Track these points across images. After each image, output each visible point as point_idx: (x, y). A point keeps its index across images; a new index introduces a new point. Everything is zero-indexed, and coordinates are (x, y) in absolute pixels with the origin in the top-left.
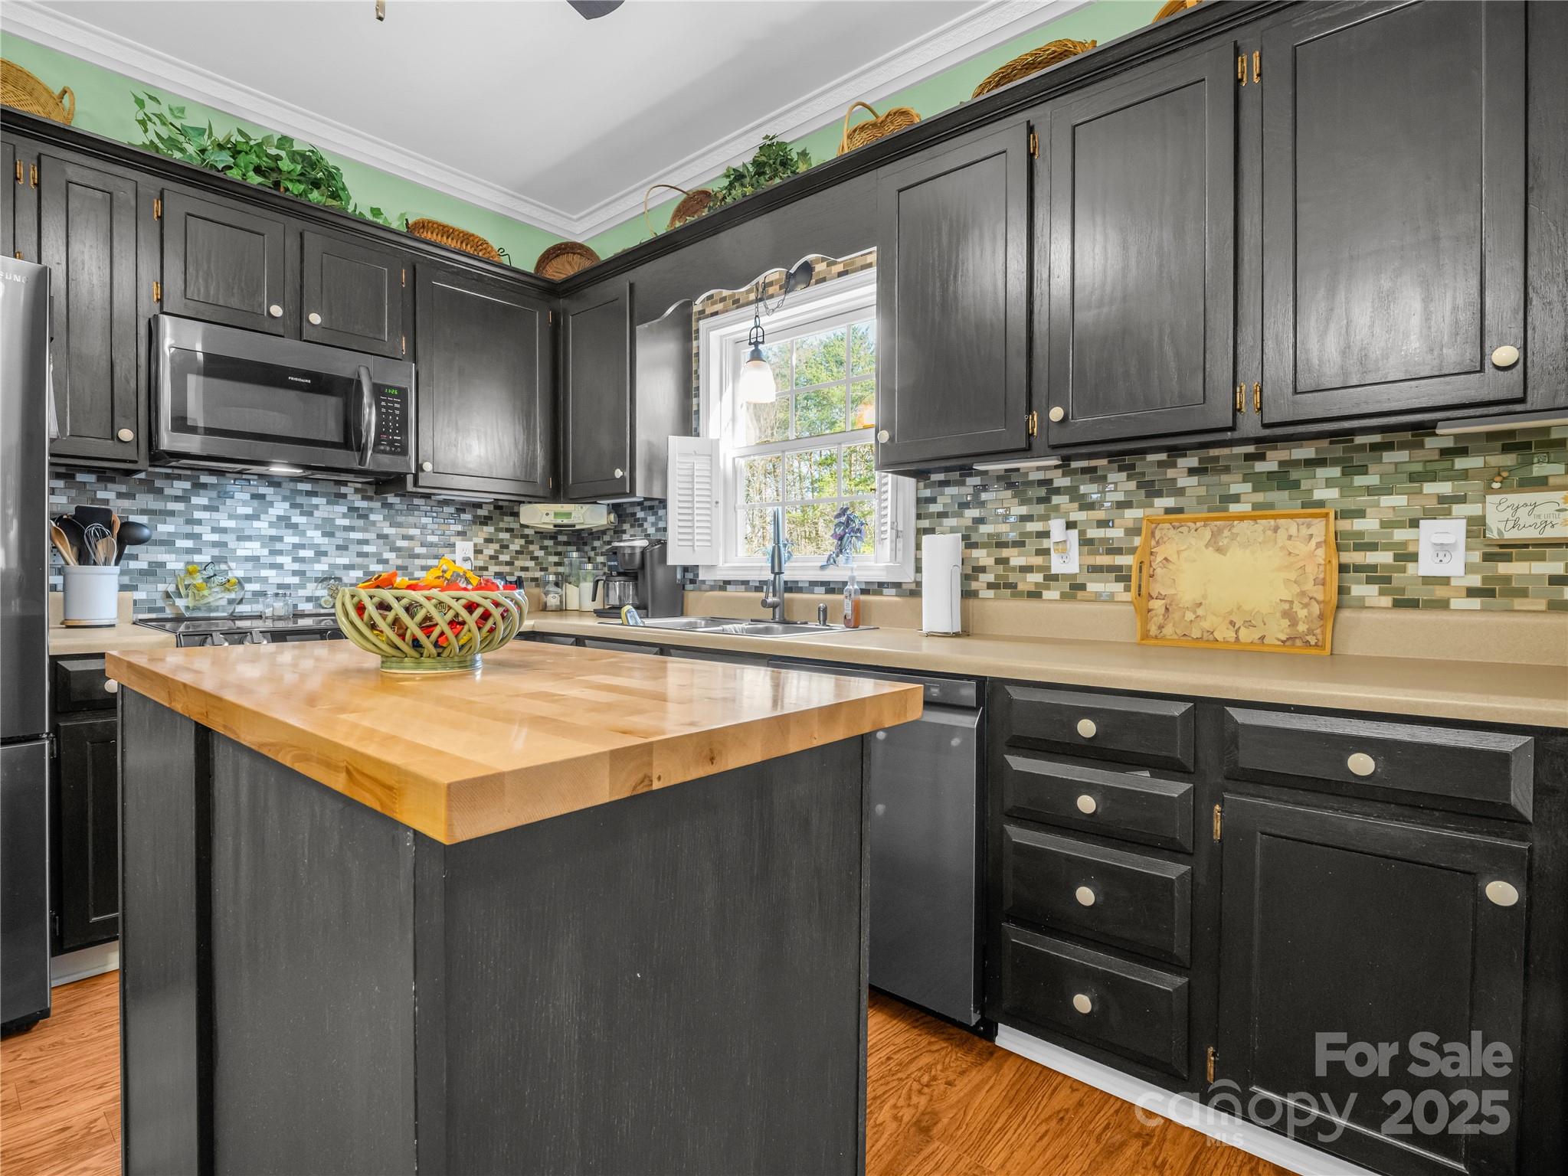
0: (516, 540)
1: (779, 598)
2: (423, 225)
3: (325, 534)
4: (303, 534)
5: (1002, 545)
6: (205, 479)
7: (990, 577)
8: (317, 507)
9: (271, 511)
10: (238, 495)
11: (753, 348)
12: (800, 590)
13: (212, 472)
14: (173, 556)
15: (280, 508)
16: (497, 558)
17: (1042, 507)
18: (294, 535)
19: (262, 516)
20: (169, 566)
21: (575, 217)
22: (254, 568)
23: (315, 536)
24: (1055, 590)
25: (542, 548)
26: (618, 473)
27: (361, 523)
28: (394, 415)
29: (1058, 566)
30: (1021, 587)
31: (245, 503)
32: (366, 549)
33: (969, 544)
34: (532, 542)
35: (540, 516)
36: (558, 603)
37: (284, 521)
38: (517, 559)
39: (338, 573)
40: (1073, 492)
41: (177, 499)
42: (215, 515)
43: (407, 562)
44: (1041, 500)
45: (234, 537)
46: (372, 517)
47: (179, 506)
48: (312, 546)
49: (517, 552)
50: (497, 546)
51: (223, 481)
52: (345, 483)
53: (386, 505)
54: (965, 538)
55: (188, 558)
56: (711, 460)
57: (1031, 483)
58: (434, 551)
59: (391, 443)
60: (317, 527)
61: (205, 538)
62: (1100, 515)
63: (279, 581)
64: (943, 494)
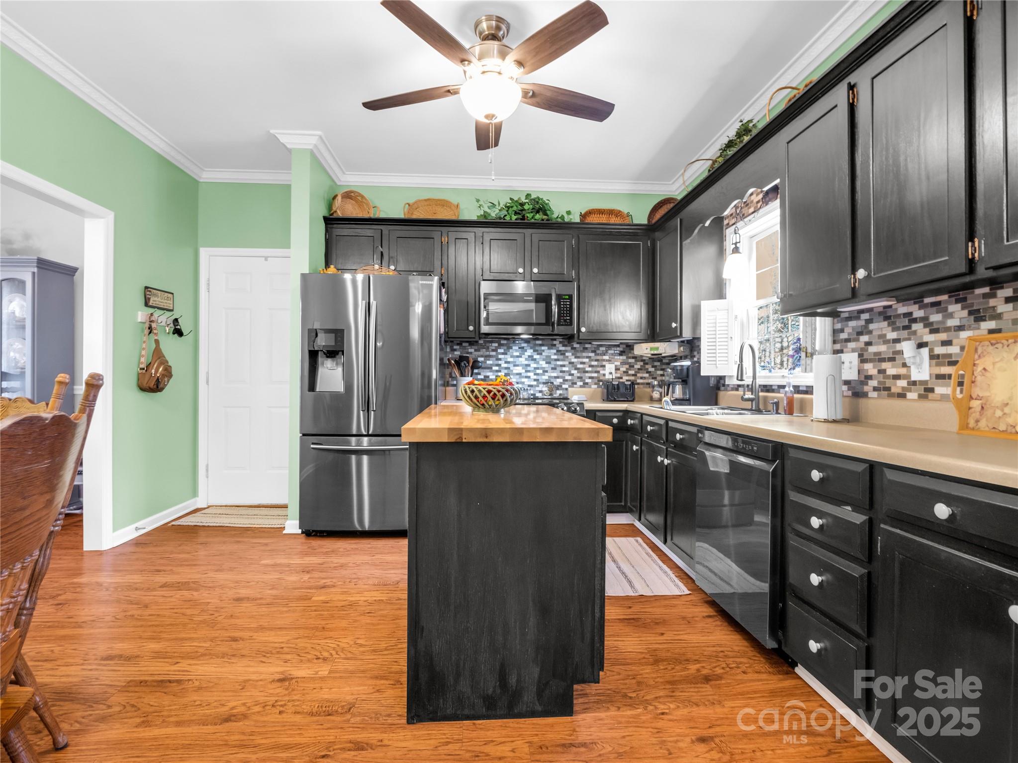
0: (638, 363)
1: (755, 396)
2: (590, 213)
3: (546, 363)
4: (538, 363)
5: (883, 360)
6: (503, 342)
7: (873, 383)
8: (544, 351)
9: (526, 353)
10: (514, 348)
11: (734, 246)
12: (773, 391)
13: (505, 339)
14: (492, 373)
15: (529, 352)
16: (628, 372)
17: (906, 332)
18: (535, 363)
19: (523, 356)
20: (491, 377)
21: (671, 183)
22: (520, 377)
23: (543, 364)
24: (914, 392)
25: (653, 367)
26: (674, 325)
27: (561, 357)
28: (567, 308)
29: (915, 376)
30: (894, 390)
31: (516, 351)
32: (564, 369)
33: (863, 360)
34: (647, 364)
35: (644, 349)
36: (659, 397)
37: (531, 357)
38: (639, 373)
39: (552, 380)
40: (925, 320)
41: (493, 350)
42: (506, 356)
43: (582, 375)
44: (906, 328)
45: (512, 365)
46: (567, 354)
47: (494, 353)
48: (542, 368)
49: (639, 369)
50: (627, 366)
51: (509, 342)
52: (555, 340)
53: (573, 348)
54: (860, 356)
55: (496, 374)
56: (728, 313)
57: (898, 316)
58: (595, 369)
59: (565, 321)
60: (544, 360)
61: (503, 365)
62: (943, 336)
63: (529, 383)
64: (847, 326)
